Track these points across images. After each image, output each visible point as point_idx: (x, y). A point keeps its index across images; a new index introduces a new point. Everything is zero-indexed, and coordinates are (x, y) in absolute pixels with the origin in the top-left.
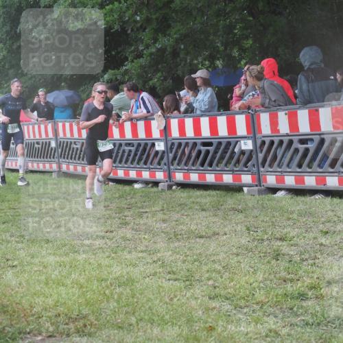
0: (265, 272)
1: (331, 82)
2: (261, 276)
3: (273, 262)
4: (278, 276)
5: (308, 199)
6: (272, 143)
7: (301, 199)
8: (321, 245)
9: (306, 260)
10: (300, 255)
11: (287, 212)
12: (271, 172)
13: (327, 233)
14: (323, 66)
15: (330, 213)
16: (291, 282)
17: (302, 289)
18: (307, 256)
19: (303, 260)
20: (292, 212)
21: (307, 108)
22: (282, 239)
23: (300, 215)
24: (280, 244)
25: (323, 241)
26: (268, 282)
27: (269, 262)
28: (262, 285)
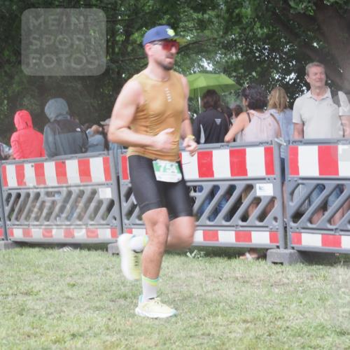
0: (9, 327)
1: (77, 134)
2: (4, 332)
3: (18, 317)
4: (21, 331)
5: (56, 252)
6: (19, 196)
7: (49, 252)
8: (68, 297)
9: (52, 313)
10: (46, 309)
11: (34, 266)
12: (18, 225)
13: (74, 285)
14: (69, 117)
15: (78, 266)
16: (35, 337)
17: (46, 343)
18: (52, 310)
19: (48, 314)
20: (39, 266)
21: (53, 160)
22: (27, 294)
23: (47, 268)
24: (25, 299)
25: (70, 294)
26: (11, 338)
27: (13, 318)
28: (4, 341)
